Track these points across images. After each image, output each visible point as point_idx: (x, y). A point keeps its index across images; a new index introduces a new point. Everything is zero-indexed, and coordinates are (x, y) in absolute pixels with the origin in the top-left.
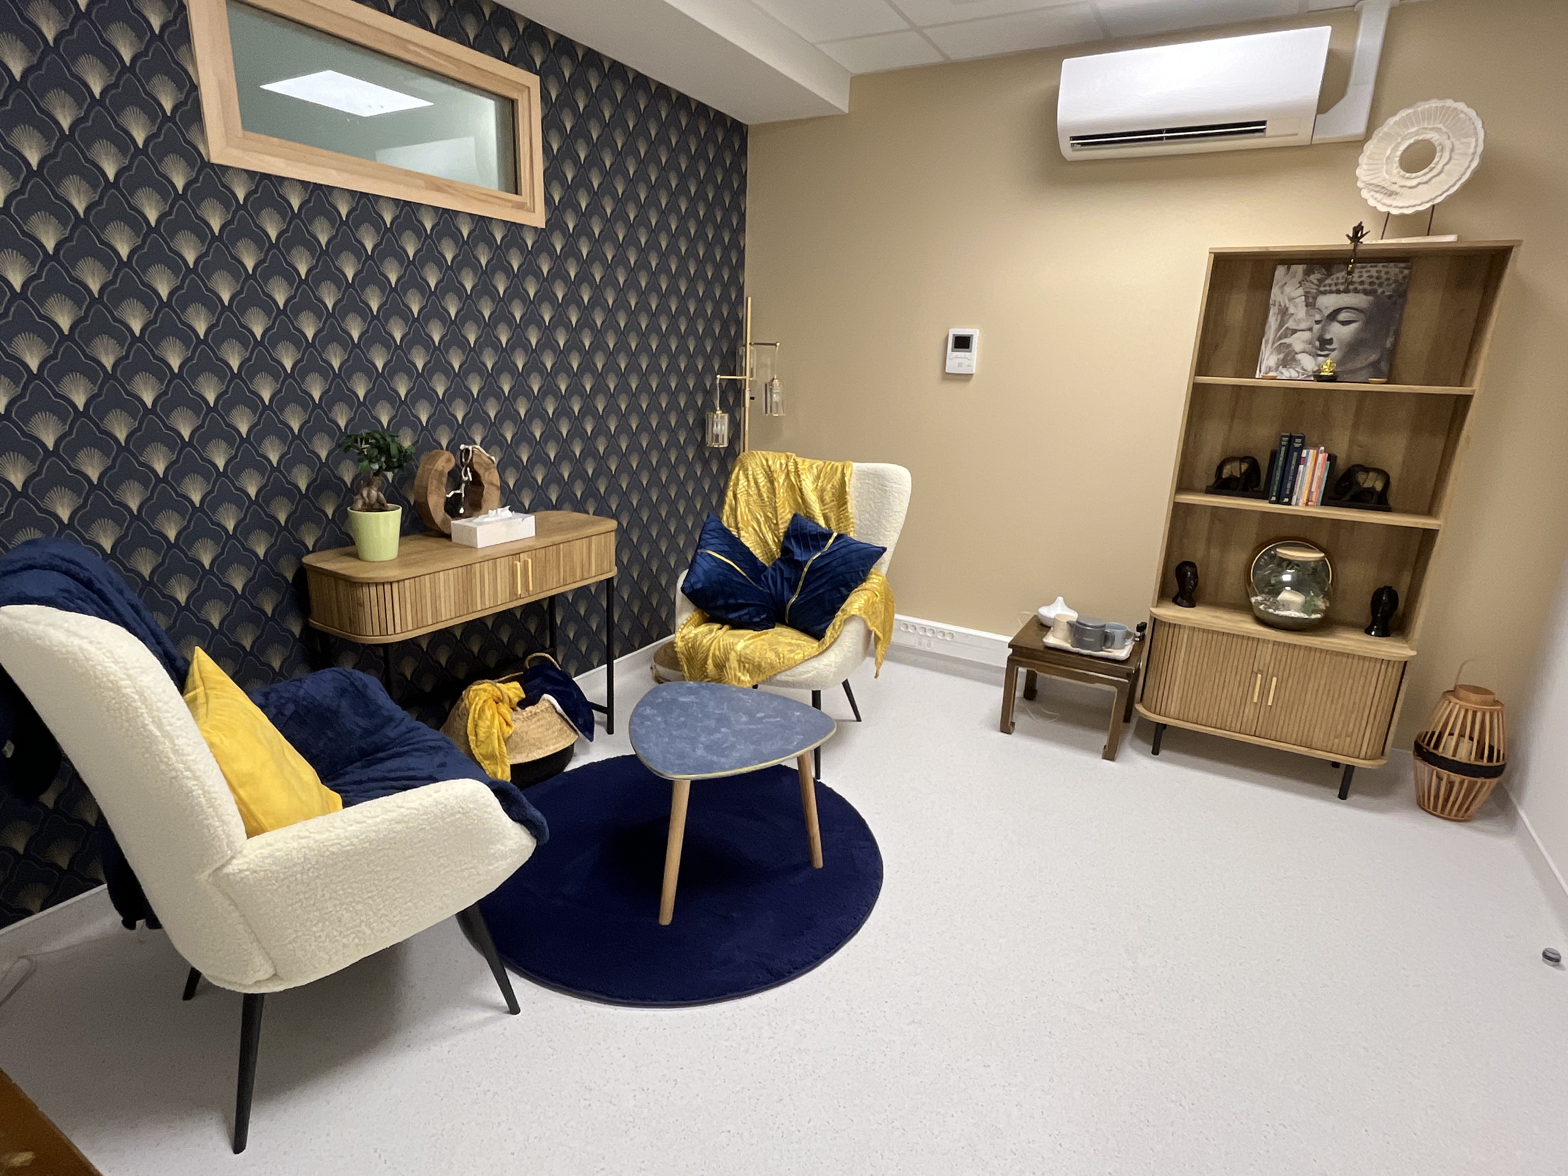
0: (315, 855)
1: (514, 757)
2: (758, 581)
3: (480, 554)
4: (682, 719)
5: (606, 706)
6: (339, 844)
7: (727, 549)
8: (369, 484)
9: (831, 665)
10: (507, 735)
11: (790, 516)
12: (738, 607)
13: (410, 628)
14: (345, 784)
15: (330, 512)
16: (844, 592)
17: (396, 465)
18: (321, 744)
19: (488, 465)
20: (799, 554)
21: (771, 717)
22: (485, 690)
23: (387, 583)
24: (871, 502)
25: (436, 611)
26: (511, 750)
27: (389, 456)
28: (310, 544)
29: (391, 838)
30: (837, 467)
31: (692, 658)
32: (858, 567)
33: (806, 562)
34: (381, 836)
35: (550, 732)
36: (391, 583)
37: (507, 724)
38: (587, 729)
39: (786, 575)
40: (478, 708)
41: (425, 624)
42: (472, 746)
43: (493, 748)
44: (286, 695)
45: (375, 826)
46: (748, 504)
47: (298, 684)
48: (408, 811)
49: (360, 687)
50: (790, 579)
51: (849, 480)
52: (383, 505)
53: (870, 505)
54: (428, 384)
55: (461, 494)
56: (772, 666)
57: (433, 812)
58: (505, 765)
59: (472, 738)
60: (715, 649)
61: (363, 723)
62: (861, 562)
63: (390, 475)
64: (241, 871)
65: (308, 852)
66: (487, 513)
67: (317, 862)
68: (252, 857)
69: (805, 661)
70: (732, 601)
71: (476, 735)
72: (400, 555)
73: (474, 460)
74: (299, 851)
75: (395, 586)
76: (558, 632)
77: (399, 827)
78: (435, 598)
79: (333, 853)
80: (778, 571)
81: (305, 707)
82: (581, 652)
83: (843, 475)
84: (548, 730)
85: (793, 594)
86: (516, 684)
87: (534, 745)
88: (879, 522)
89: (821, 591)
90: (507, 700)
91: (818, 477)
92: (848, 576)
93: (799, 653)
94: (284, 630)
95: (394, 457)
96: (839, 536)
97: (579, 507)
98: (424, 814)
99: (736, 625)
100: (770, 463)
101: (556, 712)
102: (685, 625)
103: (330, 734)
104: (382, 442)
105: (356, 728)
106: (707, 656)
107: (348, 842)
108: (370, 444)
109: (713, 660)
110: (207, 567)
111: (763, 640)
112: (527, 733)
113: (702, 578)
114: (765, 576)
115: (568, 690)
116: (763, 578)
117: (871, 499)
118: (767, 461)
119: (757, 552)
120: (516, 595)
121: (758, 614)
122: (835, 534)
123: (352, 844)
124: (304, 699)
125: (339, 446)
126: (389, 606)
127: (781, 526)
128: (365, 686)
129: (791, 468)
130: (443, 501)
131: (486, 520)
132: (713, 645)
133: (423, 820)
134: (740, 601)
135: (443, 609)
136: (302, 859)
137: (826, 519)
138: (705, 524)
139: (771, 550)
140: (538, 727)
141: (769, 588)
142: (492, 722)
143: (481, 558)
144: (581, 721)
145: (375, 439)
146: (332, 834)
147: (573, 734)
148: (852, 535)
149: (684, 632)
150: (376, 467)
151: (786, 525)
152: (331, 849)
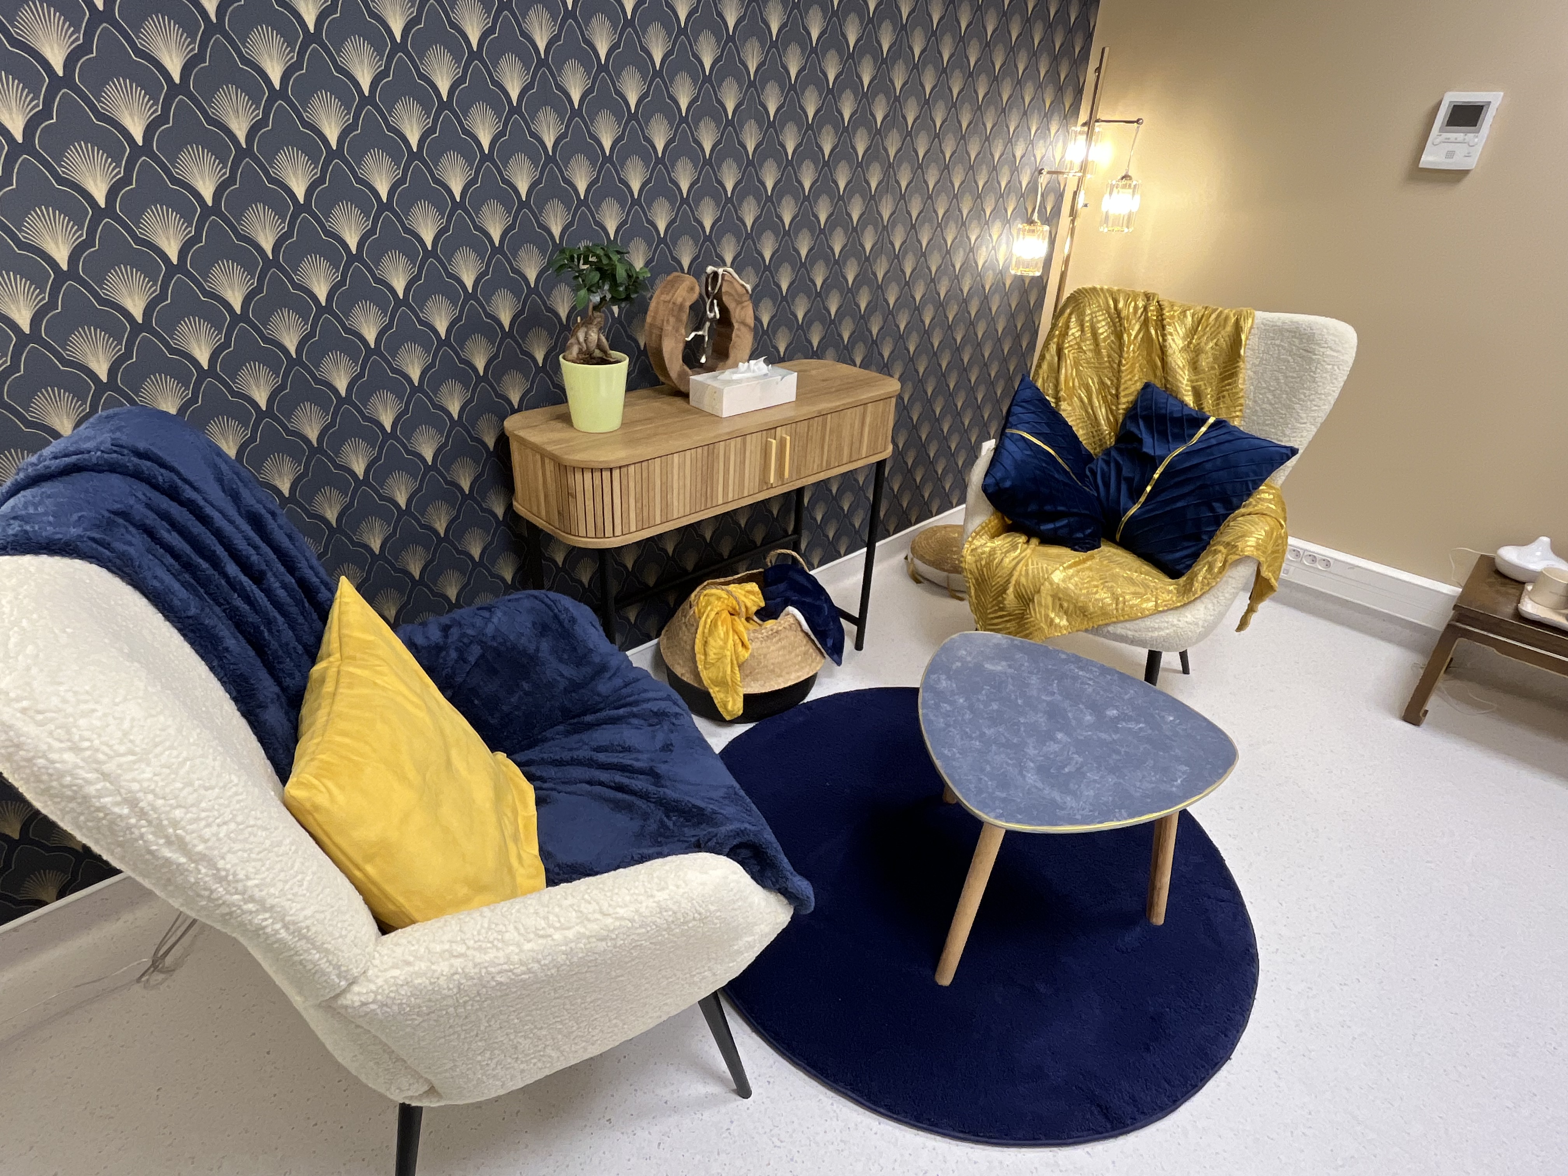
0: (475, 985)
1: (749, 685)
2: (1082, 477)
3: (724, 429)
4: (995, 706)
5: (857, 616)
6: (511, 971)
7: (1047, 430)
8: (587, 322)
9: (1197, 624)
10: (742, 659)
11: (1139, 386)
12: (1054, 517)
13: (633, 529)
14: (543, 762)
15: (540, 357)
16: (1219, 508)
17: (623, 297)
18: (514, 699)
19: (741, 296)
20: (1149, 446)
21: (1129, 719)
22: (719, 598)
23: (606, 469)
24: (1280, 376)
25: (666, 506)
26: (744, 677)
27: (614, 284)
28: (515, 399)
29: (590, 961)
30: (1227, 318)
31: (984, 580)
32: (1248, 475)
33: (1162, 459)
34: (575, 959)
35: (793, 654)
36: (611, 470)
37: (743, 644)
38: (835, 651)
39: (1126, 472)
40: (709, 621)
41: (652, 523)
42: (700, 667)
43: (725, 672)
44: (470, 632)
45: (566, 945)
46: (1076, 364)
47: (486, 614)
48: (617, 924)
49: (566, 622)
50: (1132, 479)
51: (1247, 339)
52: (605, 352)
53: (1277, 379)
54: (669, 174)
55: (703, 336)
56: (1104, 613)
57: (654, 923)
58: (738, 695)
59: (700, 657)
60: (1020, 574)
61: (569, 671)
62: (1254, 467)
63: (615, 309)
64: (364, 1004)
65: (463, 981)
66: (737, 366)
67: (479, 994)
68: (380, 982)
69: (1156, 612)
70: (1048, 508)
71: (705, 654)
72: (626, 423)
73: (723, 290)
74: (450, 978)
75: (616, 473)
76: (805, 514)
77: (602, 945)
78: (666, 489)
79: (501, 983)
80: (1112, 465)
81: (495, 649)
82: (827, 537)
83: (1238, 328)
84: (790, 652)
85: (1134, 500)
86: (753, 587)
87: (773, 671)
88: (1289, 408)
89: (1180, 504)
90: (743, 610)
91: (1193, 332)
92: (1229, 487)
93: (1148, 600)
94: (484, 510)
95: (621, 285)
96: (1219, 424)
97: (845, 357)
98: (641, 927)
99: (1048, 540)
100: (1121, 305)
101: (802, 631)
102: (977, 534)
103: (526, 686)
104: (605, 261)
105: (559, 678)
106: (1008, 582)
107: (524, 968)
108: (591, 263)
109: (1015, 590)
110: (389, 429)
111: (1090, 569)
112: (765, 657)
113: (1013, 473)
114: (1091, 470)
115: (818, 603)
116: (1088, 473)
117: (1280, 371)
118: (1116, 302)
119: (1080, 433)
120: (766, 483)
121: (1082, 529)
122: (1212, 420)
123: (529, 971)
124: (494, 638)
125: (550, 264)
126: (608, 499)
127: (1123, 400)
128: (573, 620)
129: (1152, 315)
130: (681, 346)
131: (736, 377)
132: (1018, 568)
133: (638, 934)
134: (1060, 508)
135: (676, 503)
136: (455, 990)
137: (1198, 394)
138: (1016, 393)
139: (1099, 431)
140: (779, 650)
141: (1097, 488)
142: (726, 642)
143: (728, 433)
144: (830, 642)
145: (598, 257)
146: (501, 954)
147: (819, 658)
148: (1236, 423)
149: (977, 543)
150: (596, 299)
151: (1131, 398)
152: (498, 978)
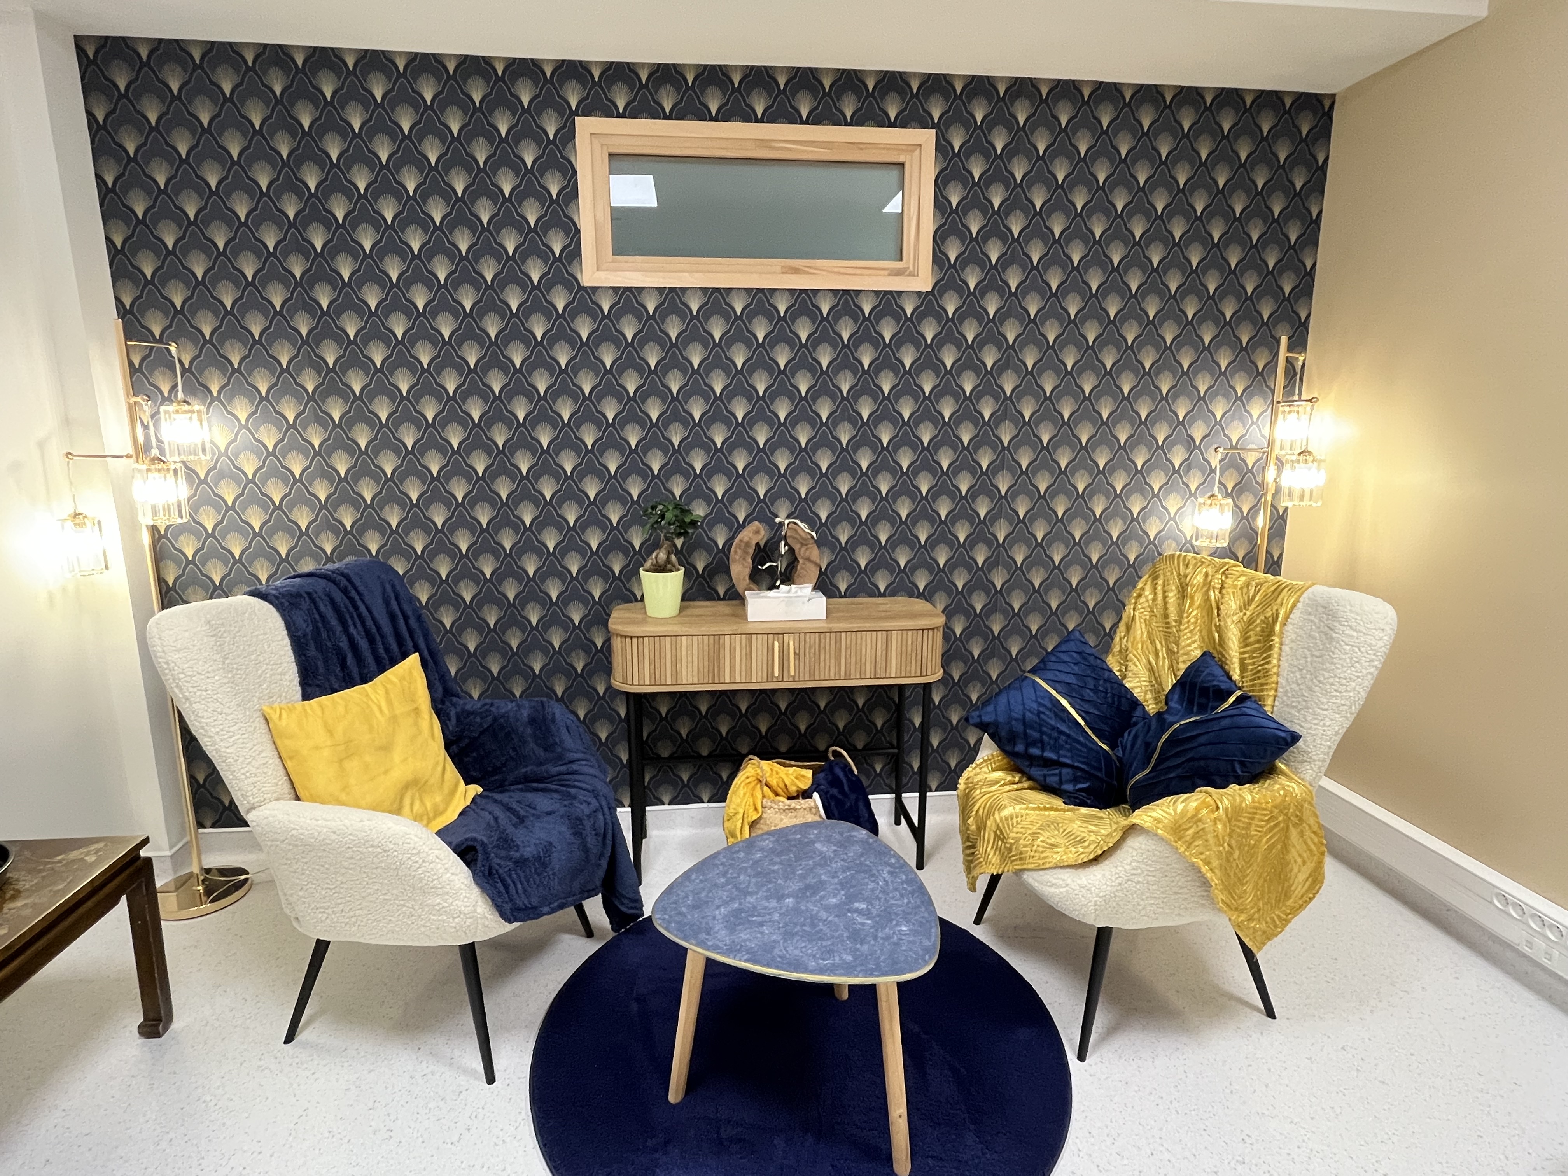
3: (747, 626)
10: (751, 819)
11: (1198, 653)
22: (755, 767)
25: (676, 673)
33: (1171, 726)
37: (755, 808)
41: (663, 682)
46: (1148, 626)
51: (1288, 612)
52: (669, 566)
55: (776, 567)
61: (540, 752)
72: (678, 615)
73: (788, 534)
83: (1282, 602)
85: (1143, 768)
92: (1213, 764)
96: (1246, 697)
100: (1190, 570)
102: (978, 765)
110: (554, 600)
120: (772, 676)
122: (1239, 693)
130: (748, 571)
131: (774, 595)
135: (684, 673)
137: (1241, 667)
149: (973, 772)
